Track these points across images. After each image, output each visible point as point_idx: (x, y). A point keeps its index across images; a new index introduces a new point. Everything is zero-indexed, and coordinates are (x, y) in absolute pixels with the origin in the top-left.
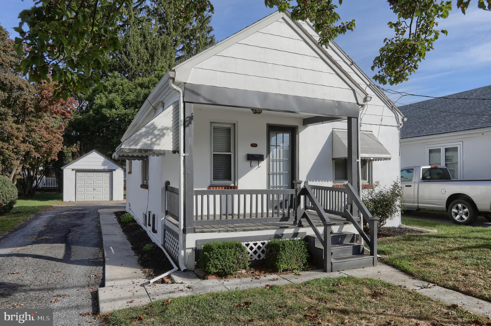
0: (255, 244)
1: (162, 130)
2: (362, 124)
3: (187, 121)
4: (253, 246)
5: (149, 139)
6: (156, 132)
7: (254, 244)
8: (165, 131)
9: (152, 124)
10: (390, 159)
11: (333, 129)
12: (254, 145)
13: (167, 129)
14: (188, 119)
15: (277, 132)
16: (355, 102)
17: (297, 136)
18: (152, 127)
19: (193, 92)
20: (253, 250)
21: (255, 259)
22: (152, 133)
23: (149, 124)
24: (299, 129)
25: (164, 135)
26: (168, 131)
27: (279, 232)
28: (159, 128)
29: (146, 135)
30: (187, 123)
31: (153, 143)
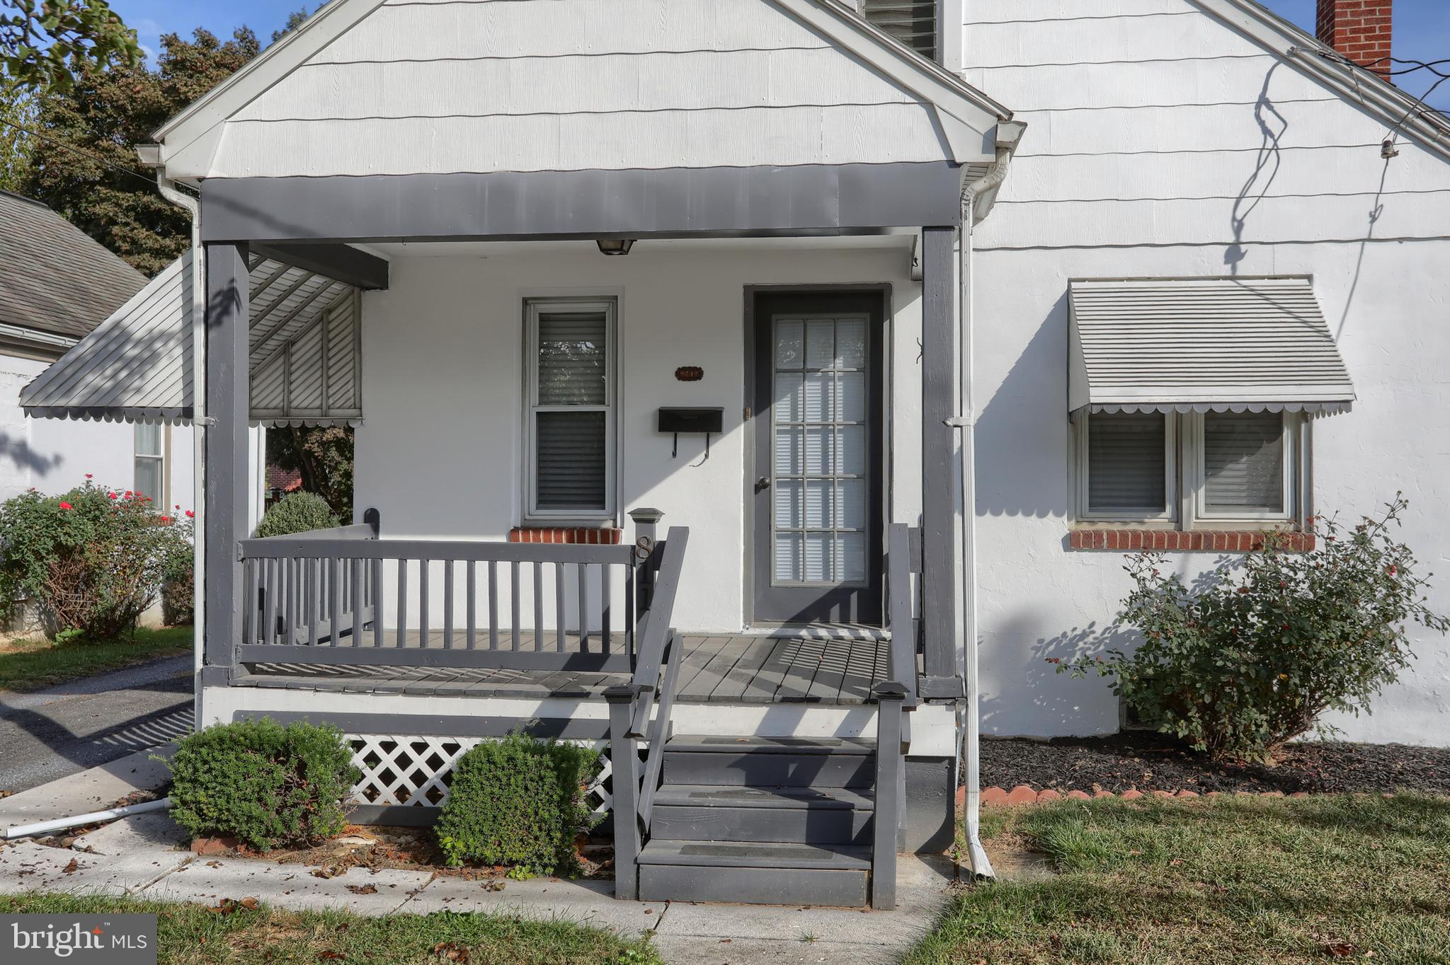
0: (451, 749)
1: (150, 341)
2: (1243, 248)
3: (214, 307)
4: (443, 754)
5: (109, 372)
6: (130, 351)
7: (446, 747)
8: (158, 345)
9: (117, 325)
10: (1344, 405)
11: (1070, 281)
12: (689, 374)
13: (165, 336)
14: (218, 299)
15: (806, 316)
16: (940, 156)
17: (886, 324)
18: (116, 333)
19: (233, 206)
20: (443, 770)
21: (418, 804)
22: (116, 355)
23: (107, 324)
24: (896, 299)
25: (154, 358)
26: (172, 344)
27: (556, 710)
28: (138, 335)
29: (99, 360)
30: (214, 315)
31: (120, 388)
